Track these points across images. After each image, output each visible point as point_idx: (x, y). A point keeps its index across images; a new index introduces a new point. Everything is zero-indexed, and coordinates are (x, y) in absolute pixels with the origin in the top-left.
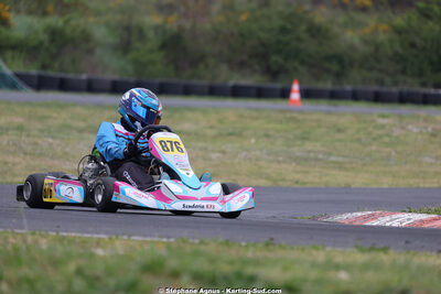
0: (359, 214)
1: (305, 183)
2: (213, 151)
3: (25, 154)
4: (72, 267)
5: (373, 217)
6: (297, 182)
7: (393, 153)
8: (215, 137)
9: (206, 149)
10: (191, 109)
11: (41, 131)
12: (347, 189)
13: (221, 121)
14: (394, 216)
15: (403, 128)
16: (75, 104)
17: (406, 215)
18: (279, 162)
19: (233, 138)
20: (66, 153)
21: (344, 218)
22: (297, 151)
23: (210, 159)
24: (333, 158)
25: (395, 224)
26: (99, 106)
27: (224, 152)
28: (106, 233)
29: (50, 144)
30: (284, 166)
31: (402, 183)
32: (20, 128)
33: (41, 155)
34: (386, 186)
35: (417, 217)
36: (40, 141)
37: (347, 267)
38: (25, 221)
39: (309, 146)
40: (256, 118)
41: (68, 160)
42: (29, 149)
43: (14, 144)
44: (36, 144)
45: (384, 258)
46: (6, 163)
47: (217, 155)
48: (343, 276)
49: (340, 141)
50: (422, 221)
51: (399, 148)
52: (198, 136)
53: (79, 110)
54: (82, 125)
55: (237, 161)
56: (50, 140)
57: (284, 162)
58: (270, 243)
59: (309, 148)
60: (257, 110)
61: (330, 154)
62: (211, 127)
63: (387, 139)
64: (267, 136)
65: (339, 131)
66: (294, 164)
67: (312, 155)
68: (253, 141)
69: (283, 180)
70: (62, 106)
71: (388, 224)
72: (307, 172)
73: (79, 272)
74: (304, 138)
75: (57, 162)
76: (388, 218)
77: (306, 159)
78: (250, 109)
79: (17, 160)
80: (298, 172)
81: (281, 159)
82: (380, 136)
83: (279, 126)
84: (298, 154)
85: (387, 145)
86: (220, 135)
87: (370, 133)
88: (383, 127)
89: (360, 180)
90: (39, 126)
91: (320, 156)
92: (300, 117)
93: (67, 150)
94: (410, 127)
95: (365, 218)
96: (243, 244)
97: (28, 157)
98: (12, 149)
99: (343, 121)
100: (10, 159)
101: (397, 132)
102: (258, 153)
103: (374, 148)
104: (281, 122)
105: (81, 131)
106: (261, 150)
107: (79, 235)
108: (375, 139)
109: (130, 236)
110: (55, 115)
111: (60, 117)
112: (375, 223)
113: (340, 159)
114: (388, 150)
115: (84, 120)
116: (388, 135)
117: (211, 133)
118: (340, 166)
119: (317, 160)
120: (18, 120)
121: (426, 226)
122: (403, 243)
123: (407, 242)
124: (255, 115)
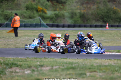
7: (120, 39)
11: (45, 36)
16: (55, 30)
24: (105, 40)
26: (61, 30)
40: (94, 32)
49: (109, 36)
59: (101, 38)
60: (96, 30)
63: (120, 36)
65: (111, 34)
67: (101, 40)
74: (102, 36)
78: (94, 30)
82: (119, 35)
83: (98, 34)
85: (119, 37)
91: (102, 40)
92: (104, 31)
103: (116, 38)
104: (99, 33)
108: (117, 36)
111: (50, 33)
124: (95, 31)
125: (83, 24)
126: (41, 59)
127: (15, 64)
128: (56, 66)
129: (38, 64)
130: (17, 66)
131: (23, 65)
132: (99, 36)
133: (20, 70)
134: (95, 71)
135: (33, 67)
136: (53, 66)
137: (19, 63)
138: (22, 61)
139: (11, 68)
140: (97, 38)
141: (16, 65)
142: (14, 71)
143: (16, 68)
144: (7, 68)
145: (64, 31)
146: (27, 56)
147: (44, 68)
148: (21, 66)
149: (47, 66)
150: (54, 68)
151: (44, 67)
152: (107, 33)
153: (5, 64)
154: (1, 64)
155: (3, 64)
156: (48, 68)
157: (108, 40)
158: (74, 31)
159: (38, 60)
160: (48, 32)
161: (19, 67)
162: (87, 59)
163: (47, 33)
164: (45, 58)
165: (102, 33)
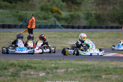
8: (98, 38)
11: (60, 38)
13: (102, 34)
16: (70, 31)
18: (108, 43)
20: (61, 43)
25: (109, 55)
26: (76, 32)
27: (97, 41)
29: (58, 41)
30: (109, 44)
32: (56, 37)
33: (55, 43)
36: (56, 40)
40: (110, 33)
42: (53, 42)
44: (55, 41)
52: (95, 38)
53: (71, 33)
55: (99, 43)
59: (117, 40)
62: (98, 36)
64: (110, 37)
67: (117, 41)
68: (106, 38)
74: (118, 38)
75: (59, 45)
78: (110, 31)
84: (114, 41)
86: (100, 37)
92: (120, 33)
102: (104, 41)
104: (115, 34)
105: (69, 37)
106: (105, 41)
110: (65, 34)
111: (66, 34)
115: (71, 35)
117: (98, 37)
120: (56, 35)
125: (99, 25)
126: (56, 61)
127: (30, 66)
128: (71, 68)
129: (53, 66)
130: (32, 68)
131: (38, 67)
132: (115, 37)
133: (34, 72)
134: (111, 74)
135: (48, 69)
136: (68, 69)
137: (33, 65)
138: (36, 64)
139: (25, 70)
140: (113, 39)
141: (30, 68)
142: (29, 73)
143: (30, 70)
144: (22, 70)
146: (42, 58)
147: (59, 71)
148: (35, 68)
149: (62, 69)
150: (69, 70)
151: (59, 69)
153: (19, 66)
154: (16, 66)
155: (17, 66)
156: (63, 70)
158: (90, 33)
159: (53, 62)
160: (63, 33)
161: (34, 69)
162: (102, 61)
163: (62, 35)
164: (60, 60)
165: (117, 35)
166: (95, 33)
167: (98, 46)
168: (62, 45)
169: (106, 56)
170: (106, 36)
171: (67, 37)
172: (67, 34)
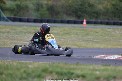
0: (102, 56)
1: (87, 47)
2: (62, 38)
3: (10, 39)
4: (22, 70)
5: (106, 56)
6: (85, 47)
7: (112, 39)
9: (60, 38)
10: (56, 27)
11: (14, 33)
12: (99, 49)
13: (64, 30)
14: (112, 56)
15: (114, 32)
17: (115, 56)
18: (80, 41)
19: (67, 35)
21: (98, 57)
22: (85, 38)
23: (61, 41)
24: (95, 40)
25: (112, 58)
27: (65, 39)
28: (32, 61)
29: (17, 37)
30: (82, 42)
31: (114, 47)
32: (9, 32)
33: (14, 39)
34: (110, 48)
35: (118, 56)
36: (14, 36)
37: (99, 70)
38: (10, 58)
39: (88, 37)
41: (22, 41)
42: (11, 38)
43: (7, 37)
44: (13, 36)
45: (109, 68)
46: (5, 42)
47: (63, 39)
48: (98, 73)
49: (97, 35)
50: (120, 58)
51: (113, 38)
52: (58, 34)
53: (25, 27)
54: (26, 31)
55: (68, 41)
56: (17, 35)
57: (81, 41)
58: (77, 64)
61: (94, 39)
62: (62, 32)
63: (110, 35)
64: (77, 34)
65: (97, 33)
66: (84, 42)
67: (89, 39)
68: (73, 35)
69: (81, 46)
70: (20, 26)
71: (110, 58)
72: (88, 44)
73: (25, 72)
74: (87, 35)
75: (19, 41)
76: (110, 57)
77: (88, 41)
78: (72, 27)
79: (8, 41)
80: (85, 44)
81: (81, 40)
82: (108, 34)
84: (86, 39)
86: (64, 34)
87: (105, 33)
88: (109, 31)
89: (102, 46)
90: (14, 31)
91: (92, 40)
92: (86, 29)
93: (22, 38)
94: (116, 32)
95: (104, 57)
96: (70, 64)
97: (11, 40)
98: (6, 38)
99: (98, 30)
100: (6, 40)
101: (113, 33)
102: (74, 39)
103: (106, 37)
104: (81, 30)
105: (25, 33)
106: (75, 38)
107: (25, 61)
108: (107, 35)
109: (39, 61)
110: (18, 28)
111: (19, 29)
112: (107, 58)
113: (97, 40)
114: (110, 38)
115: (26, 30)
116: (110, 34)
118: (97, 42)
119: (91, 41)
120: (8, 30)
121: (121, 59)
122: (114, 64)
123: (115, 63)
124: (74, 28)
145: (35, 26)
152: (91, 32)
157: (99, 41)
160: (15, 27)
165: (84, 31)
166: (55, 28)
167: (69, 45)
168: (24, 43)
169: (107, 59)
170: (70, 32)
171: (22, 32)
172: (21, 29)
